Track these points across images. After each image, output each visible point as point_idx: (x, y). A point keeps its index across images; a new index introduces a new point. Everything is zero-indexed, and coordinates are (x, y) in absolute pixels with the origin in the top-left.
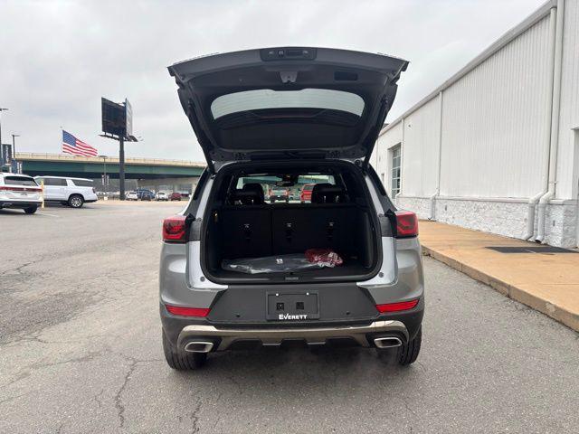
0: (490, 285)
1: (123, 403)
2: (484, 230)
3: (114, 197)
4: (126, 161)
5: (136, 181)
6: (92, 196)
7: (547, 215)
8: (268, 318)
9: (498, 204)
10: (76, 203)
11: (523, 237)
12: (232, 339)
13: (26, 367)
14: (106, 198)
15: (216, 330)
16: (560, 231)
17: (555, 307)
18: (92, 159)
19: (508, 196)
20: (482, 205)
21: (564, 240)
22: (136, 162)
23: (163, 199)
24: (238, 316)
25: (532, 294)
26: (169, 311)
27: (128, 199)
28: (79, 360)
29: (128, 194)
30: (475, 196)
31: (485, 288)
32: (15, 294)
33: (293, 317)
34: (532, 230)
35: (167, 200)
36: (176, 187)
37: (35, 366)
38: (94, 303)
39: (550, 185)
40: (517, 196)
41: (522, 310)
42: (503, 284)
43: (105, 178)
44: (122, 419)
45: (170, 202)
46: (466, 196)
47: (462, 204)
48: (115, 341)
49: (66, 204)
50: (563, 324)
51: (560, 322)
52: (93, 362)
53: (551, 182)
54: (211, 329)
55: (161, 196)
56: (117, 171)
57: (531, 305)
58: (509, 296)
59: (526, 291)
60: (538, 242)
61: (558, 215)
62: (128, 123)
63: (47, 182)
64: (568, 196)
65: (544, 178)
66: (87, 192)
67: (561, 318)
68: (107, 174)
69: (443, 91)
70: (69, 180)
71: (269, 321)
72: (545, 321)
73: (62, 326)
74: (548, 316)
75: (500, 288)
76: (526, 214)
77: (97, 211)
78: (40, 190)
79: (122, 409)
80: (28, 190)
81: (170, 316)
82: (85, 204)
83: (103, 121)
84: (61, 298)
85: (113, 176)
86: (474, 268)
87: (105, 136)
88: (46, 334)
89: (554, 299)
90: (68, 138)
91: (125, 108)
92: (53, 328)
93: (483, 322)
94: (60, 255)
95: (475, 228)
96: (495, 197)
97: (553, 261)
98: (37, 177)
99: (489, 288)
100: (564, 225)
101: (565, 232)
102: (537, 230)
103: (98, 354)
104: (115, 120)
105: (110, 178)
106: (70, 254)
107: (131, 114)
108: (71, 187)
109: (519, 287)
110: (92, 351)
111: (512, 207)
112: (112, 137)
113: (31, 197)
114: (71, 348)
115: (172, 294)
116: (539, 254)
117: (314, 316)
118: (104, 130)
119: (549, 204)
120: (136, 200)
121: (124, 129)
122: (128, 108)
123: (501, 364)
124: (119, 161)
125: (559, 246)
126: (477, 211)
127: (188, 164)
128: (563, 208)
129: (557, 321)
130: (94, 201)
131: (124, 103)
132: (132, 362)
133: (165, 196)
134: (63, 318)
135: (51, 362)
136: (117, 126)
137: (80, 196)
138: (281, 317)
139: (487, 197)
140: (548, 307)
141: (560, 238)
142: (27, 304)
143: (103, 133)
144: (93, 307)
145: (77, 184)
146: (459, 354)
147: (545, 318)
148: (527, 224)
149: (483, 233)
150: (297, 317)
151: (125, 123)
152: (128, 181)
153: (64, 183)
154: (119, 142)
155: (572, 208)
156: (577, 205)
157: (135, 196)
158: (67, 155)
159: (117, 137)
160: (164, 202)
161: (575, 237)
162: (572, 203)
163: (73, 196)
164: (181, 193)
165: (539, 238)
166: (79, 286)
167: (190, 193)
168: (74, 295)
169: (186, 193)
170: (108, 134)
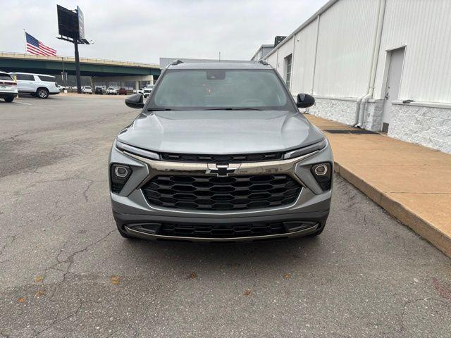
2: (334, 120)
3: (72, 91)
4: (80, 61)
5: (90, 77)
6: (57, 89)
7: (365, 110)
10: (43, 95)
11: (352, 124)
13: (33, 183)
14: (66, 91)
16: (371, 120)
18: (52, 58)
20: (335, 102)
21: (373, 126)
22: (89, 62)
23: (113, 94)
27: (84, 93)
28: (62, 180)
29: (83, 88)
30: (333, 96)
32: (15, 152)
34: (357, 120)
35: (115, 94)
36: (123, 84)
37: (38, 182)
38: (66, 157)
39: (370, 89)
40: (349, 97)
43: (64, 75)
45: (118, 96)
46: (327, 96)
47: (324, 102)
48: (81, 173)
49: (35, 95)
52: (70, 181)
53: (371, 87)
55: (111, 91)
56: (74, 69)
60: (359, 127)
61: (372, 110)
62: (81, 28)
63: (19, 78)
64: (379, 97)
66: (50, 85)
68: (66, 71)
69: (320, 15)
70: (36, 76)
73: (49, 167)
78: (15, 84)
79: (86, 197)
80: (6, 83)
82: (50, 96)
83: (59, 26)
84: (45, 154)
85: (70, 73)
87: (62, 38)
88: (40, 170)
90: (31, 40)
91: (77, 14)
95: (330, 118)
96: (342, 97)
98: (11, 73)
100: (374, 116)
101: (374, 121)
102: (359, 119)
104: (69, 24)
105: (68, 74)
106: (46, 130)
107: (82, 20)
108: (37, 82)
110: (68, 177)
111: (350, 104)
112: (68, 40)
113: (8, 89)
114: (57, 175)
116: (353, 134)
118: (60, 33)
119: (367, 102)
120: (91, 93)
121: (78, 33)
122: (80, 15)
124: (74, 60)
125: (370, 130)
126: (332, 107)
127: (133, 65)
128: (375, 105)
130: (57, 93)
131: (77, 11)
132: (91, 182)
133: (114, 91)
134: (49, 163)
135: (46, 181)
136: (71, 31)
137: (45, 89)
139: (339, 97)
141: (371, 125)
142: (24, 157)
143: (60, 36)
144: (66, 159)
145: (42, 79)
148: (355, 116)
151: (78, 28)
152: (83, 78)
153: (32, 79)
154: (74, 44)
155: (380, 105)
156: (384, 103)
157: (90, 91)
158: (31, 54)
159: (72, 40)
160: (114, 96)
161: (380, 124)
162: (382, 102)
163: (40, 89)
164: (127, 89)
165: (359, 125)
166: (55, 148)
167: (135, 89)
168: (53, 152)
169: (131, 89)
170: (64, 37)
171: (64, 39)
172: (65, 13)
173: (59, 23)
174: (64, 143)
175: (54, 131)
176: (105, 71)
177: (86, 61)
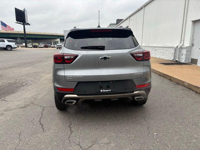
0: (163, 76)
1: (42, 123)
2: (157, 57)
3: (23, 47)
4: (26, 33)
5: (31, 40)
6: (16, 46)
7: (180, 52)
8: (97, 91)
9: (163, 48)
10: (9, 49)
11: (171, 60)
12: (83, 99)
13: (2, 111)
14: (20, 47)
15: (77, 96)
16: (184, 57)
17: (188, 83)
19: (167, 45)
20: (157, 48)
22: (30, 33)
24: (85, 91)
25: (179, 79)
26: (58, 90)
27: (28, 47)
28: (22, 108)
30: (155, 45)
31: (162, 77)
33: (106, 91)
34: (175, 57)
36: (46, 42)
37: (6, 111)
38: (23, 86)
39: (182, 41)
40: (170, 45)
41: (176, 85)
42: (168, 76)
44: (43, 129)
45: (44, 48)
46: (151, 45)
48: (35, 100)
49: (5, 49)
50: (191, 89)
51: (190, 89)
52: (28, 108)
53: (182, 40)
54: (76, 96)
55: (41, 46)
56: (23, 36)
57: (179, 83)
58: (170, 80)
59: (177, 78)
60: (177, 61)
61: (184, 52)
62: (26, 18)
64: (188, 45)
65: (180, 39)
66: (13, 44)
67: (190, 87)
68: (20, 38)
69: (144, 7)
71: (97, 92)
72: (184, 88)
73: (13, 95)
74: (185, 87)
75: (167, 77)
76: (173, 52)
77: (17, 52)
79: (42, 125)
81: (59, 91)
82: (12, 49)
84: (10, 85)
85: (22, 38)
86: (158, 70)
87: (17, 23)
88: (7, 98)
89: (188, 81)
90: (4, 25)
91: (24, 12)
92: (9, 96)
93: (164, 89)
94: (6, 68)
95: (155, 56)
96: (162, 45)
97: (183, 68)
99: (163, 77)
100: (186, 55)
101: (186, 57)
102: (176, 57)
103: (29, 105)
104: (21, 16)
105: (21, 39)
106: (10, 68)
107: (27, 14)
108: (6, 43)
109: (175, 77)
110: (26, 104)
111: (168, 49)
112: (20, 23)
115: (59, 83)
116: (178, 65)
117: (113, 90)
118: (16, 21)
119: (181, 48)
120: (31, 47)
121: (25, 20)
123: (173, 104)
124: (23, 33)
125: (184, 62)
126: (156, 51)
127: (50, 34)
128: (186, 49)
129: (188, 88)
130: (16, 48)
131: (24, 10)
132: (42, 108)
134: (13, 92)
135: (11, 109)
136: (22, 19)
137: (10, 46)
138: (101, 91)
139: (159, 45)
140: (185, 83)
141: (184, 59)
143: (17, 22)
144: (23, 88)
145: (9, 41)
146: (158, 101)
147: (184, 87)
148: (173, 55)
149: (157, 58)
150: (107, 91)
151: (25, 18)
152: (28, 40)
153: (4, 41)
154: (23, 25)
155: (189, 49)
156: (191, 48)
157: (31, 46)
158: (3, 30)
159: (22, 23)
160: (42, 48)
161: (189, 59)
162: (190, 47)
163: (8, 46)
164: (48, 45)
165: (177, 60)
166: (16, 80)
167: (51, 45)
168: (15, 83)
169: (50, 45)
170: (18, 22)
171: (19, 23)
172: (19, 11)
173: (16, 16)
174: (22, 76)
175: (15, 68)
176: (38, 37)
177: (28, 33)
